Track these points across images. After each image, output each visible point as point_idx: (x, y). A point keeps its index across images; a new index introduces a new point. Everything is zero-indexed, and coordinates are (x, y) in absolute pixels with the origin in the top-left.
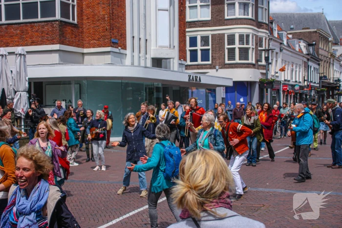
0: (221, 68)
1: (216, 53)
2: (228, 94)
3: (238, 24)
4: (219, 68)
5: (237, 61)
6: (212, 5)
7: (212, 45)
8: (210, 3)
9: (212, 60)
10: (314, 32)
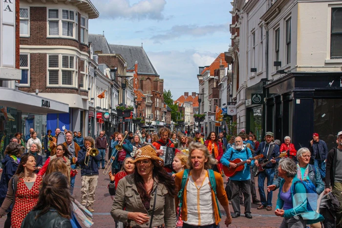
0: (41, 92)
1: (35, 75)
2: (49, 121)
3: (62, 45)
4: (39, 92)
5: (60, 84)
6: (31, 20)
7: (31, 65)
8: (29, 18)
9: (31, 82)
10: (113, 57)
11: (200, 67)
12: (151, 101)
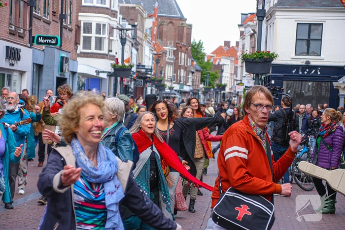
5: (93, 50)
10: (132, 8)
11: (242, 14)
12: (172, 57)
